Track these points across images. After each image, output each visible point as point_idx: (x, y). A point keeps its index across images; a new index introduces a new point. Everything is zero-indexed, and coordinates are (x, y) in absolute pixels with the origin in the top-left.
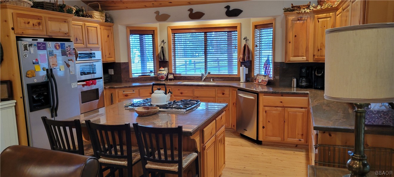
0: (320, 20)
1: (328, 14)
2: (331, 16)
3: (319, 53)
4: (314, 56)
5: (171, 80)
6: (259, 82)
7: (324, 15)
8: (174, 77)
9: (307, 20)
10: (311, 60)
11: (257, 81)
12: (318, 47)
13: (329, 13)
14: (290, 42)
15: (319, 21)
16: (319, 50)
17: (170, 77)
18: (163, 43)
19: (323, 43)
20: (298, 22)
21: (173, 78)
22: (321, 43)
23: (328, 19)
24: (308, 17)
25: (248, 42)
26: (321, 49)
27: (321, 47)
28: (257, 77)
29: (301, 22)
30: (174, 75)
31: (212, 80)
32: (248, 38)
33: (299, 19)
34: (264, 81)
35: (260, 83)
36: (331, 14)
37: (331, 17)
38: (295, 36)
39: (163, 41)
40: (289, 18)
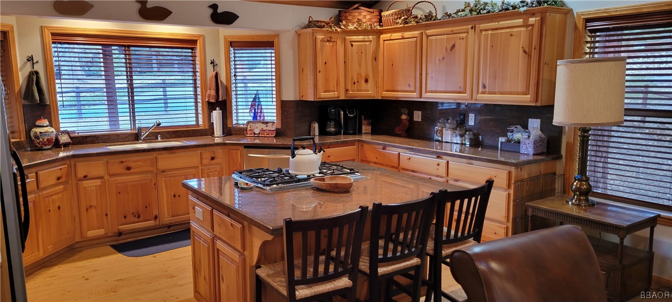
0: (353, 43)
1: (366, 37)
2: (371, 39)
3: (356, 87)
4: (347, 90)
5: (66, 145)
6: (255, 134)
7: (360, 38)
8: (71, 138)
9: (336, 42)
10: (342, 97)
11: (249, 133)
12: (352, 79)
13: (368, 36)
14: (320, 72)
15: (352, 45)
16: (354, 83)
17: (63, 138)
18: (29, 64)
19: (360, 74)
20: (327, 43)
21: (69, 140)
22: (358, 74)
23: (367, 43)
24: (337, 38)
25: (217, 69)
26: (358, 82)
27: (357, 78)
28: (249, 126)
29: (331, 44)
30: (69, 135)
31: (159, 138)
32: (216, 62)
33: (329, 39)
34: (265, 130)
35: (259, 133)
36: (370, 37)
37: (371, 41)
38: (326, 63)
39: (30, 59)
40: (318, 37)
